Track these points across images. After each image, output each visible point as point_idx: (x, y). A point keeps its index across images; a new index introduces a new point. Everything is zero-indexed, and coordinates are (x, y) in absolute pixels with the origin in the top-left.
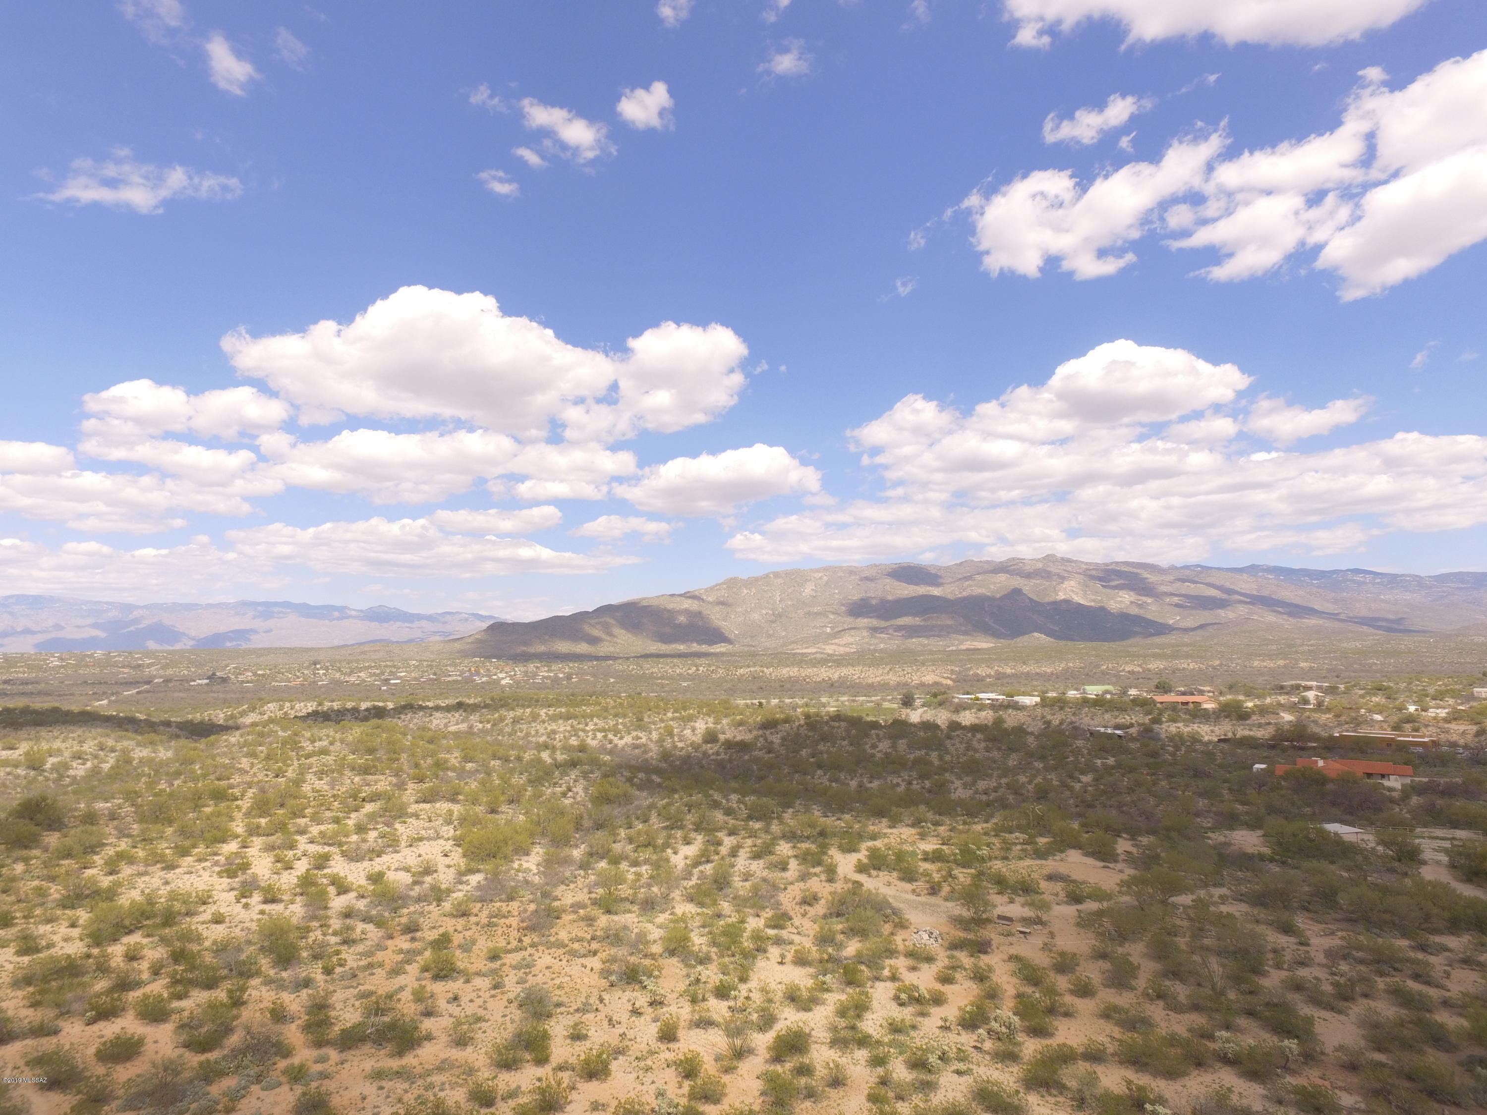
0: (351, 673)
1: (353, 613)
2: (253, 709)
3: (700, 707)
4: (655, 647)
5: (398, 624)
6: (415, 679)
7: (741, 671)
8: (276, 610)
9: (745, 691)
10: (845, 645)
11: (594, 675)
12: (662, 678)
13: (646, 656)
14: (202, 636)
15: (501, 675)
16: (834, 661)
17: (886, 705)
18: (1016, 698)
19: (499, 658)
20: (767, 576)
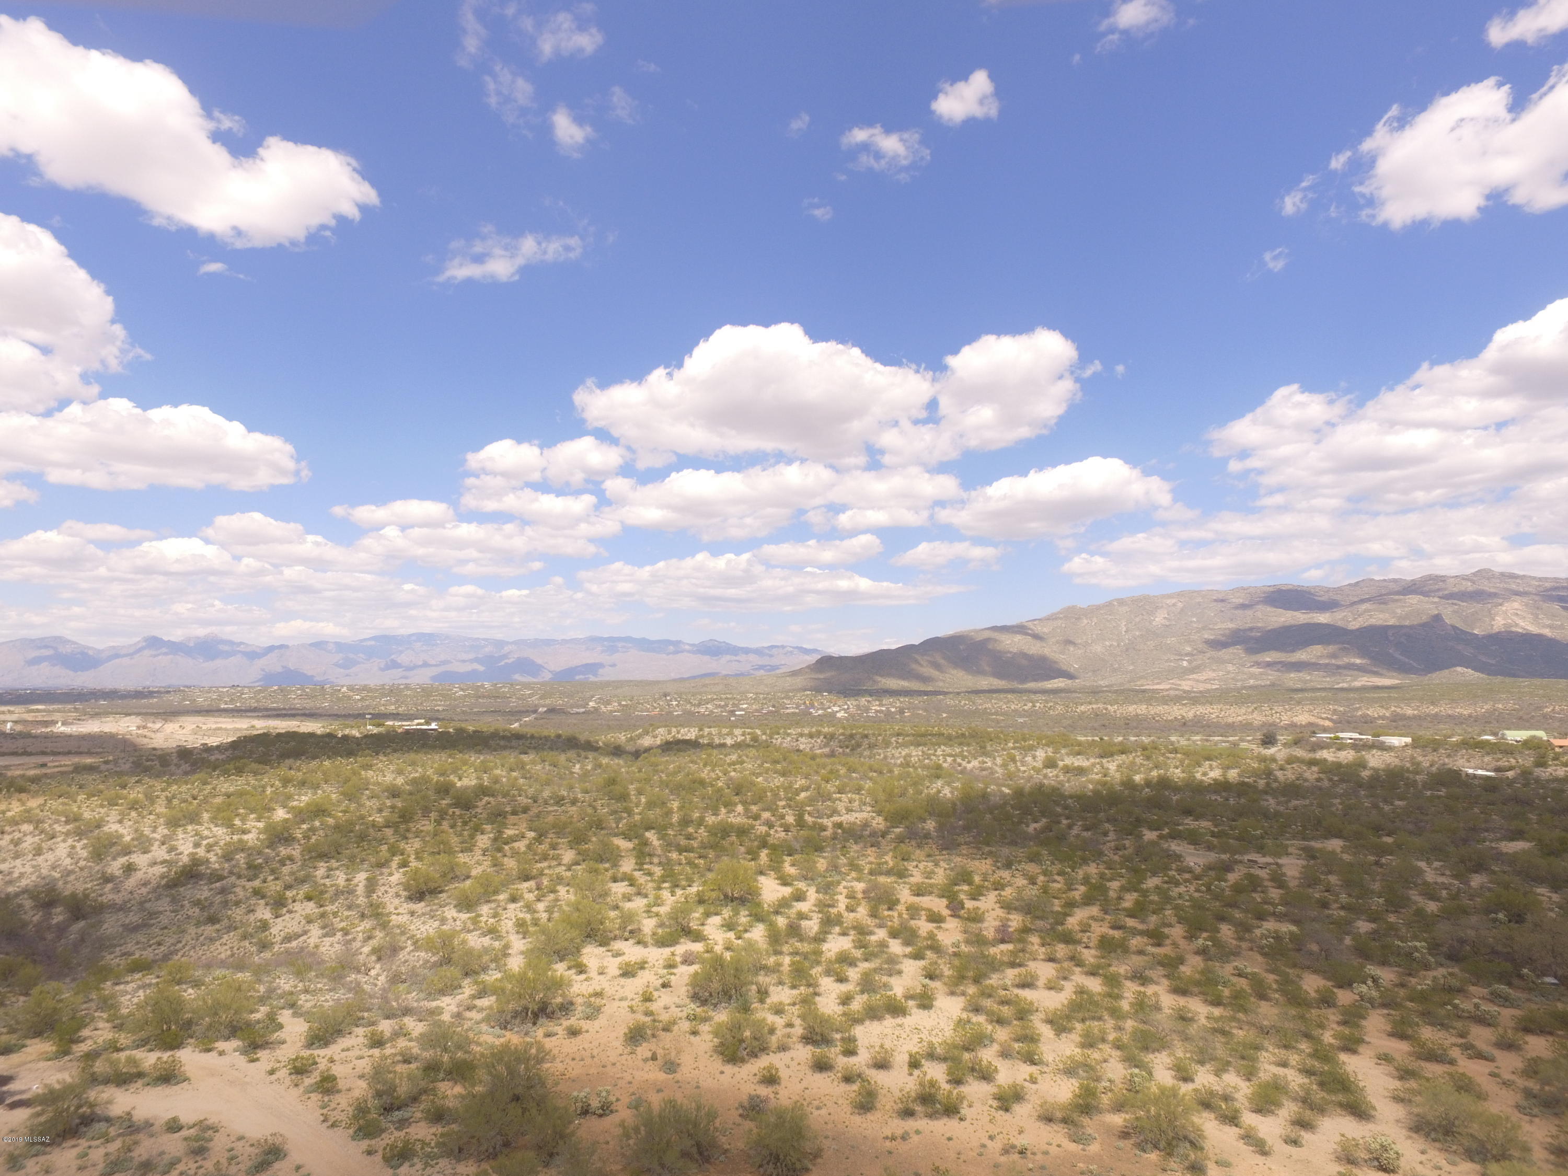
0: (699, 705)
1: (687, 647)
2: (647, 733)
3: (1040, 739)
4: (985, 682)
5: (728, 657)
6: (757, 711)
7: (1083, 708)
8: (620, 645)
9: (1086, 729)
10: (1205, 681)
11: (925, 710)
12: (996, 713)
13: (977, 692)
14: (558, 670)
15: (836, 709)
16: (1190, 699)
17: (1243, 745)
18: (1382, 738)
19: (830, 692)
20: (1109, 604)
